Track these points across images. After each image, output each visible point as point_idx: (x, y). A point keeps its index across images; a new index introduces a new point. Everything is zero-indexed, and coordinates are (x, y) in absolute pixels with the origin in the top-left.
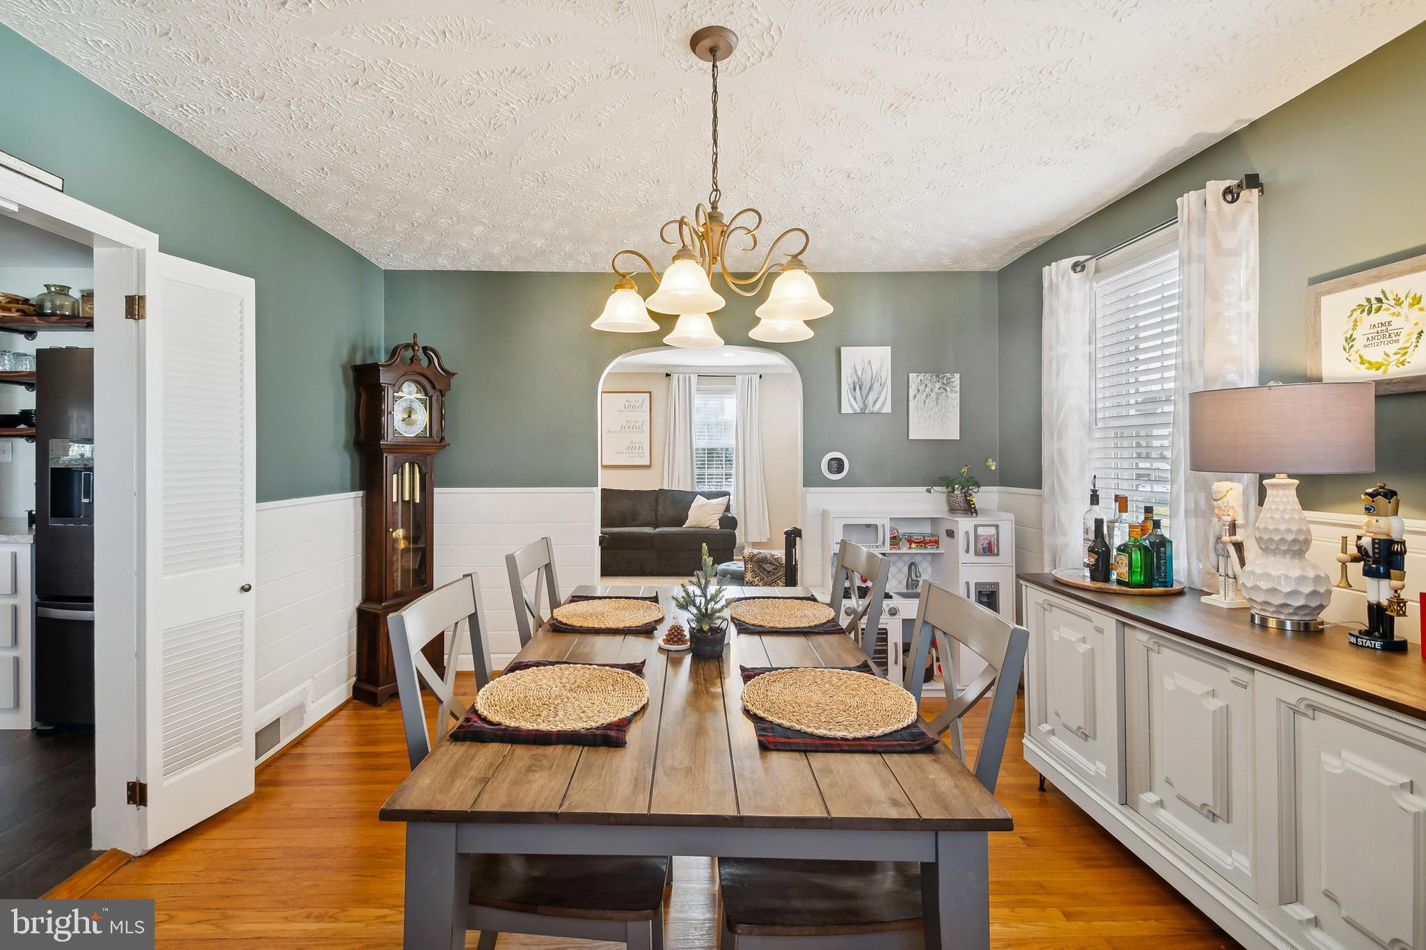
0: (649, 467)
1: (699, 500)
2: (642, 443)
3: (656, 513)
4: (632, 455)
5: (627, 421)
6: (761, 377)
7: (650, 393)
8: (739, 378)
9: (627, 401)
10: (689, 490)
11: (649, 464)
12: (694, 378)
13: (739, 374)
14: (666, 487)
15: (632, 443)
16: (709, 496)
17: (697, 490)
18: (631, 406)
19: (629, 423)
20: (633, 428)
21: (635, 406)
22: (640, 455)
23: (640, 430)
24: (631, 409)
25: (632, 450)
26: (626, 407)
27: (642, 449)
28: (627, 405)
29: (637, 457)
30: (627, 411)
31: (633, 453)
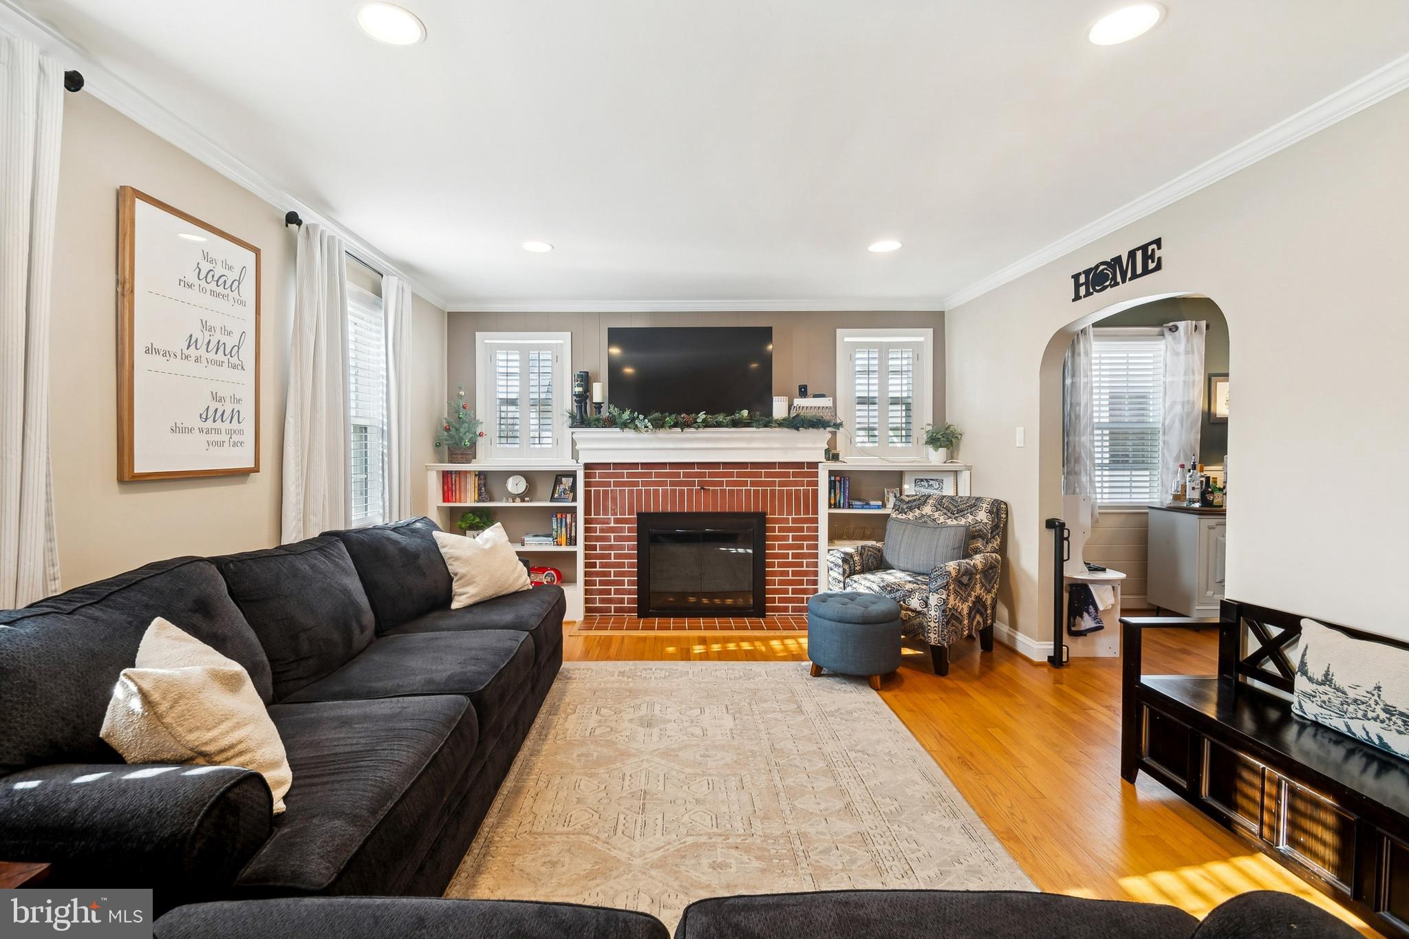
0: (249, 475)
2: (237, 402)
7: (257, 253)
9: (206, 256)
11: (251, 465)
15: (214, 398)
18: (213, 276)
19: (208, 333)
20: (218, 349)
21: (225, 282)
22: (236, 438)
23: (234, 360)
24: (213, 286)
25: (214, 421)
26: (202, 275)
27: (239, 423)
28: (205, 267)
29: (226, 444)
30: (203, 290)
31: (218, 431)
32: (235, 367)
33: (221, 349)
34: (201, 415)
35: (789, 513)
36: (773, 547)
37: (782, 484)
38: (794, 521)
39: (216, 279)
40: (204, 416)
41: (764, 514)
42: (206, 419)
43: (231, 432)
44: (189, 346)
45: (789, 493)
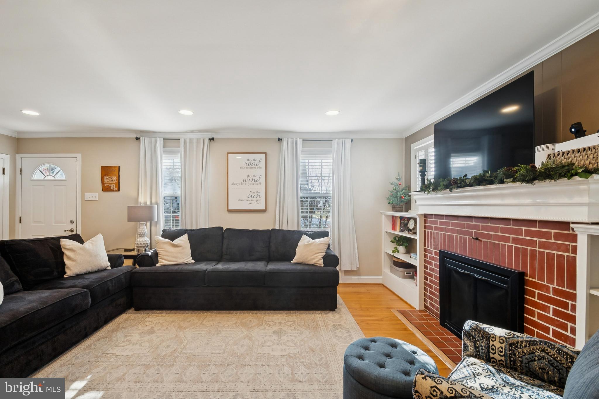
0: (264, 211)
1: (305, 240)
2: (259, 193)
3: (269, 249)
4: (251, 202)
5: (248, 176)
6: (352, 141)
7: (265, 153)
8: (335, 142)
9: (248, 160)
10: (295, 229)
11: (264, 209)
12: (300, 142)
13: (335, 139)
14: (277, 227)
15: (251, 192)
16: (315, 236)
17: (303, 229)
18: (250, 164)
19: (249, 178)
20: (252, 181)
21: (254, 164)
22: (258, 202)
23: (258, 182)
24: (251, 166)
25: (251, 198)
26: (247, 165)
27: (259, 198)
28: (248, 163)
29: (255, 203)
30: (248, 168)
31: (252, 200)
32: (258, 184)
33: (253, 181)
34: (247, 197)
35: (551, 281)
36: (532, 314)
37: (543, 245)
38: (556, 291)
39: (251, 164)
40: (248, 197)
41: (522, 275)
42: (249, 197)
43: (256, 201)
44: (243, 181)
45: (551, 257)
